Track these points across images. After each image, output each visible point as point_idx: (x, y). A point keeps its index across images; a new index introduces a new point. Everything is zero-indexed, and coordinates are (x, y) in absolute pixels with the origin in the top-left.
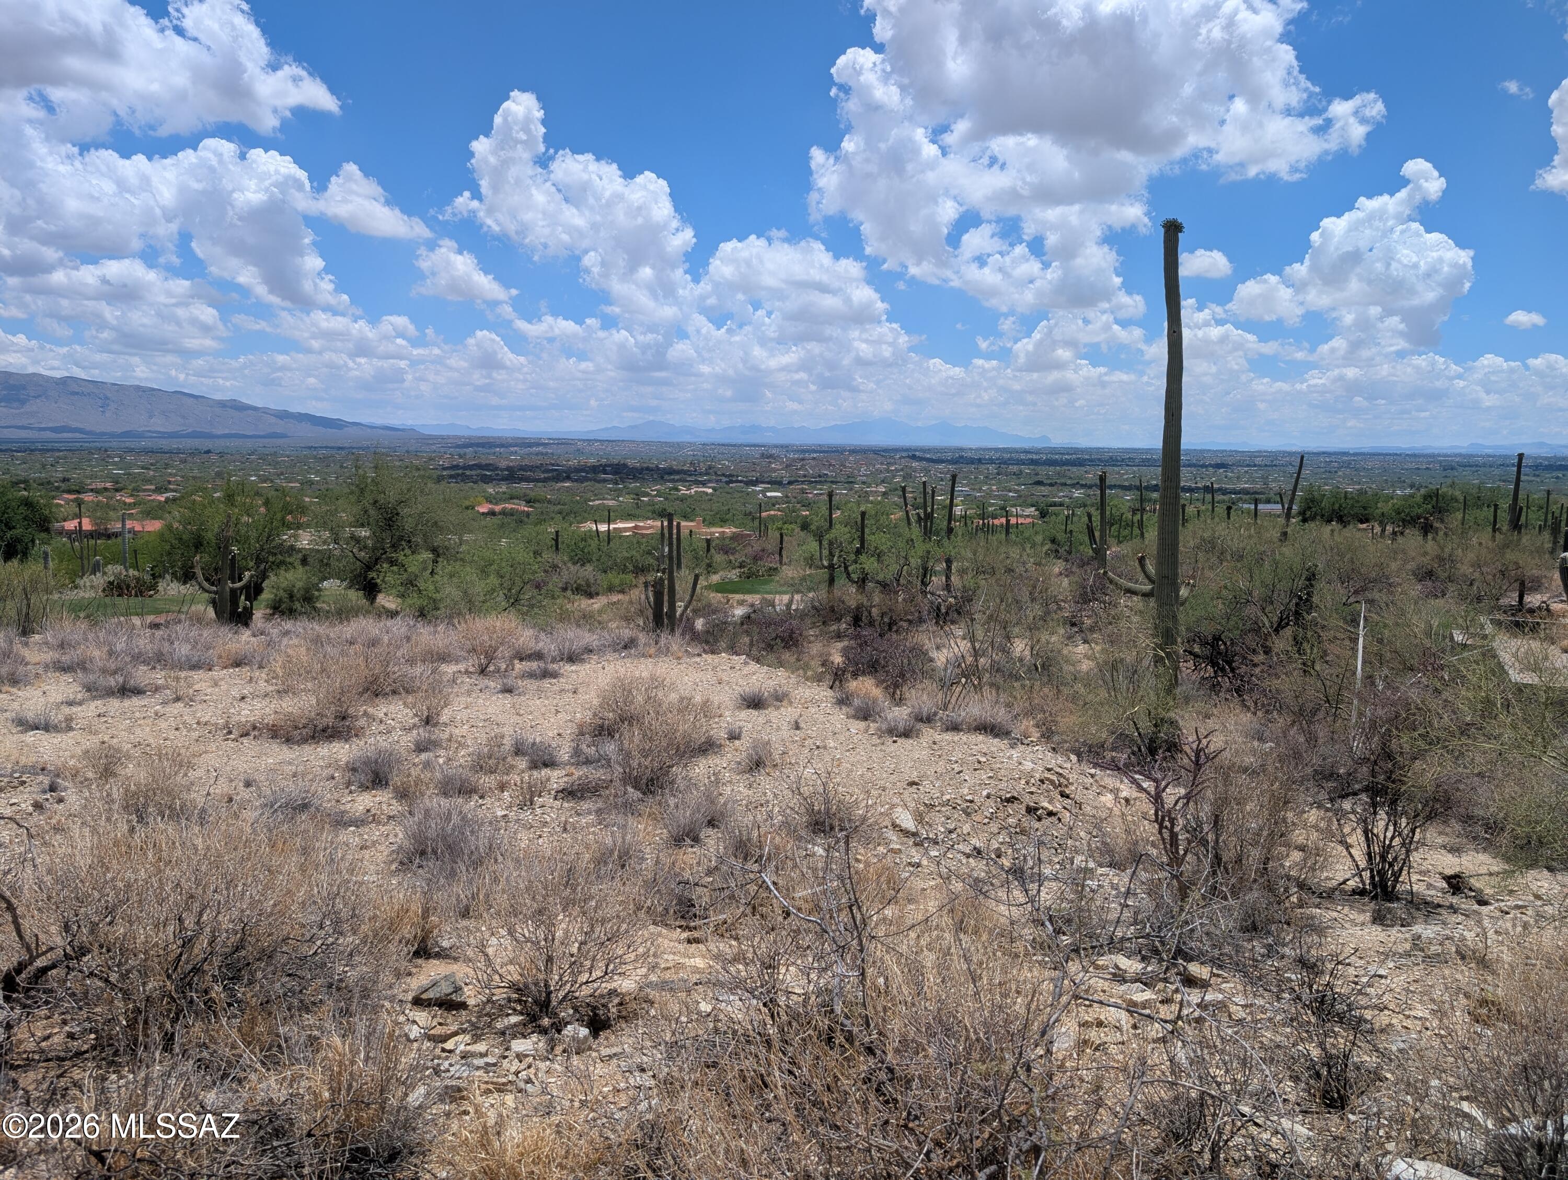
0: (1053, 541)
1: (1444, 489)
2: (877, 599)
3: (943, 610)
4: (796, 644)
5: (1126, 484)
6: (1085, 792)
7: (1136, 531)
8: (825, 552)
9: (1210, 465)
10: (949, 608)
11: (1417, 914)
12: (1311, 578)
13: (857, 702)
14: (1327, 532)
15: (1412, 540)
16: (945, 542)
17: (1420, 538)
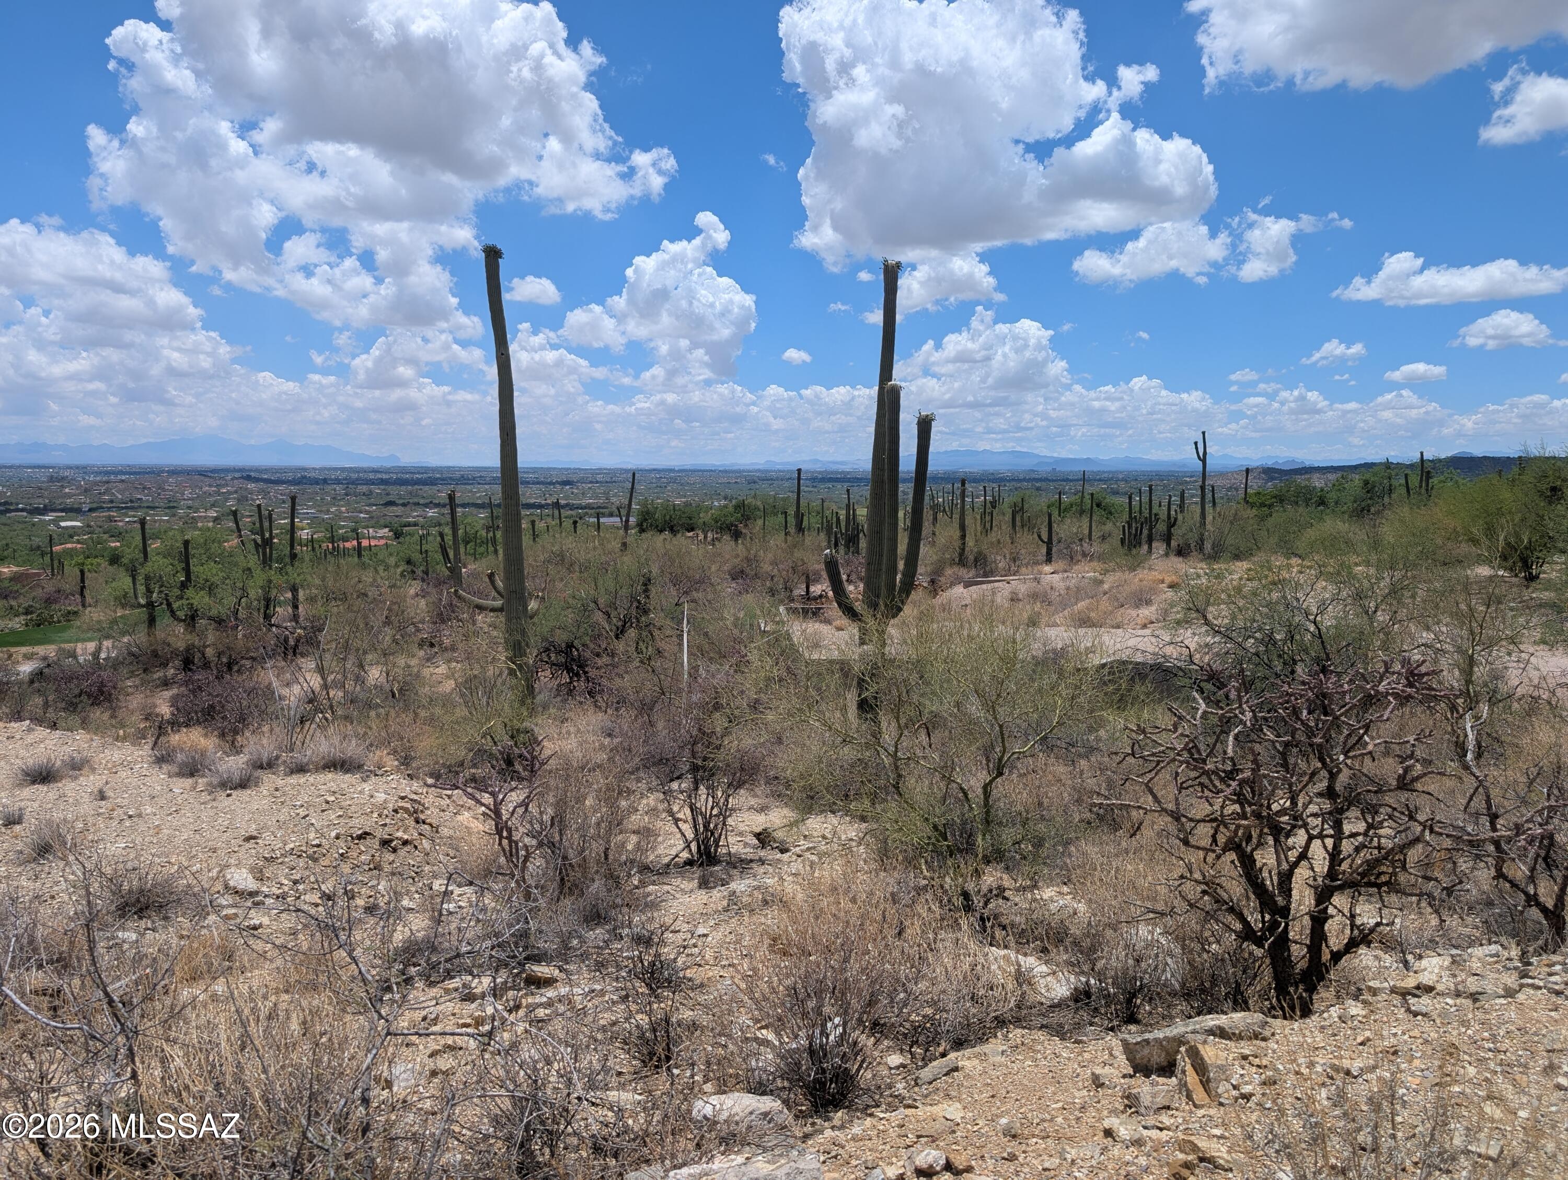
0: (409, 562)
1: (750, 500)
2: (211, 638)
3: (292, 642)
4: (109, 698)
5: (479, 502)
6: (442, 814)
7: (491, 549)
8: (141, 589)
9: (557, 482)
10: (298, 640)
11: (735, 872)
12: (647, 583)
13: (180, 757)
14: (660, 541)
15: (727, 544)
16: (289, 569)
17: (733, 543)
